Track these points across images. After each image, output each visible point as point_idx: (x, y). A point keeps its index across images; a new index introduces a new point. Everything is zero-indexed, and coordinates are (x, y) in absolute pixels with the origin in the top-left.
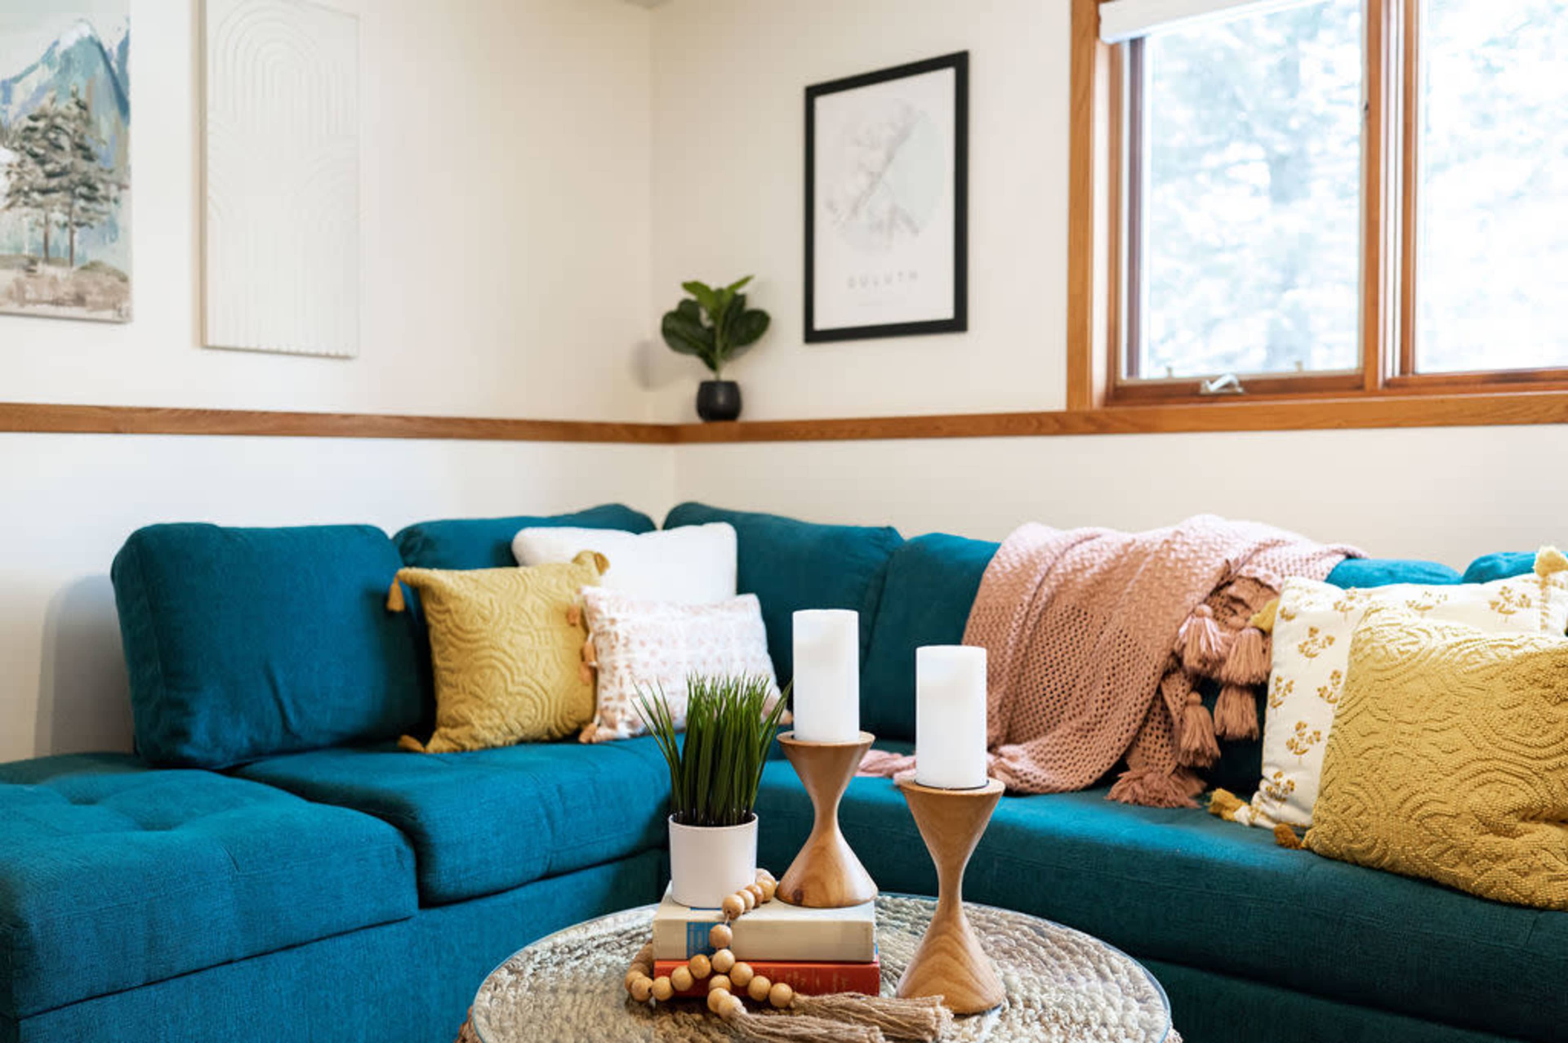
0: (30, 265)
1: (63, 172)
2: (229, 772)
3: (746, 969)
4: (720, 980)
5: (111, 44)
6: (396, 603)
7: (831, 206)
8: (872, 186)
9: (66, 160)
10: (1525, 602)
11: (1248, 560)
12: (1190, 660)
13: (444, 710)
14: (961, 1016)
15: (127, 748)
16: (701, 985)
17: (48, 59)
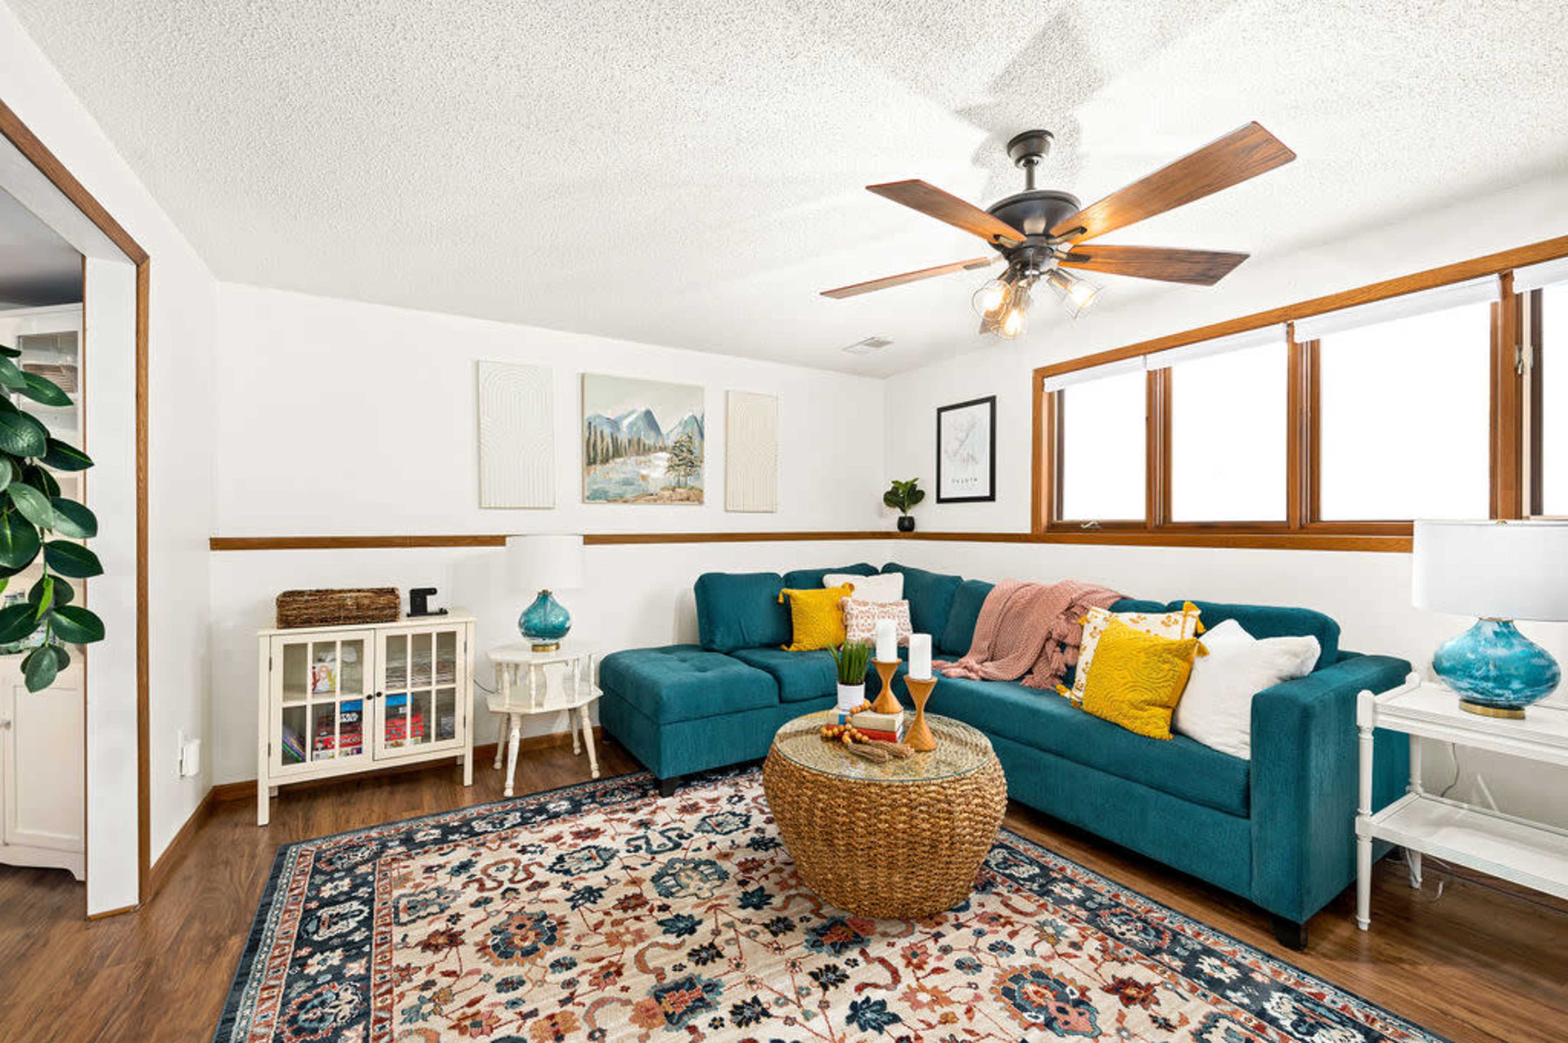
0: (674, 490)
1: (684, 459)
2: (728, 654)
3: (855, 731)
4: (847, 733)
5: (699, 417)
6: (781, 600)
7: (946, 452)
8: (961, 445)
9: (684, 455)
10: (1176, 622)
11: (1080, 598)
12: (1055, 635)
13: (796, 636)
14: (918, 751)
15: (698, 643)
16: (841, 734)
17: (680, 424)
